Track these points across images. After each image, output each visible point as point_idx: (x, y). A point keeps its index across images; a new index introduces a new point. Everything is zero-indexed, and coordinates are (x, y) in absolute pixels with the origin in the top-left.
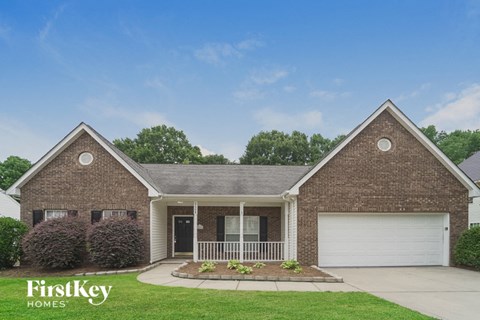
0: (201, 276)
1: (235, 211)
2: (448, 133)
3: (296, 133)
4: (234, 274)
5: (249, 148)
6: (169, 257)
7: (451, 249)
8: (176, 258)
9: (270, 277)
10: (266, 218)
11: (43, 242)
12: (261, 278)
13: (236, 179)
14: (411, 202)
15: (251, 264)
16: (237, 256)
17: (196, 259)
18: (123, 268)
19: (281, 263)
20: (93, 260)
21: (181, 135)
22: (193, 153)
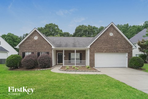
0: (66, 70)
1: (73, 51)
2: (132, 26)
3: (89, 26)
4: (74, 69)
5: (76, 30)
6: (56, 65)
7: (128, 63)
8: (58, 65)
9: (83, 70)
10: (81, 53)
11: (27, 61)
12: (81, 71)
13: (73, 42)
14: (118, 50)
15: (78, 67)
16: (74, 64)
17: (64, 65)
18: (47, 68)
19: (85, 66)
20: (39, 66)
21: (57, 26)
22: (60, 32)
